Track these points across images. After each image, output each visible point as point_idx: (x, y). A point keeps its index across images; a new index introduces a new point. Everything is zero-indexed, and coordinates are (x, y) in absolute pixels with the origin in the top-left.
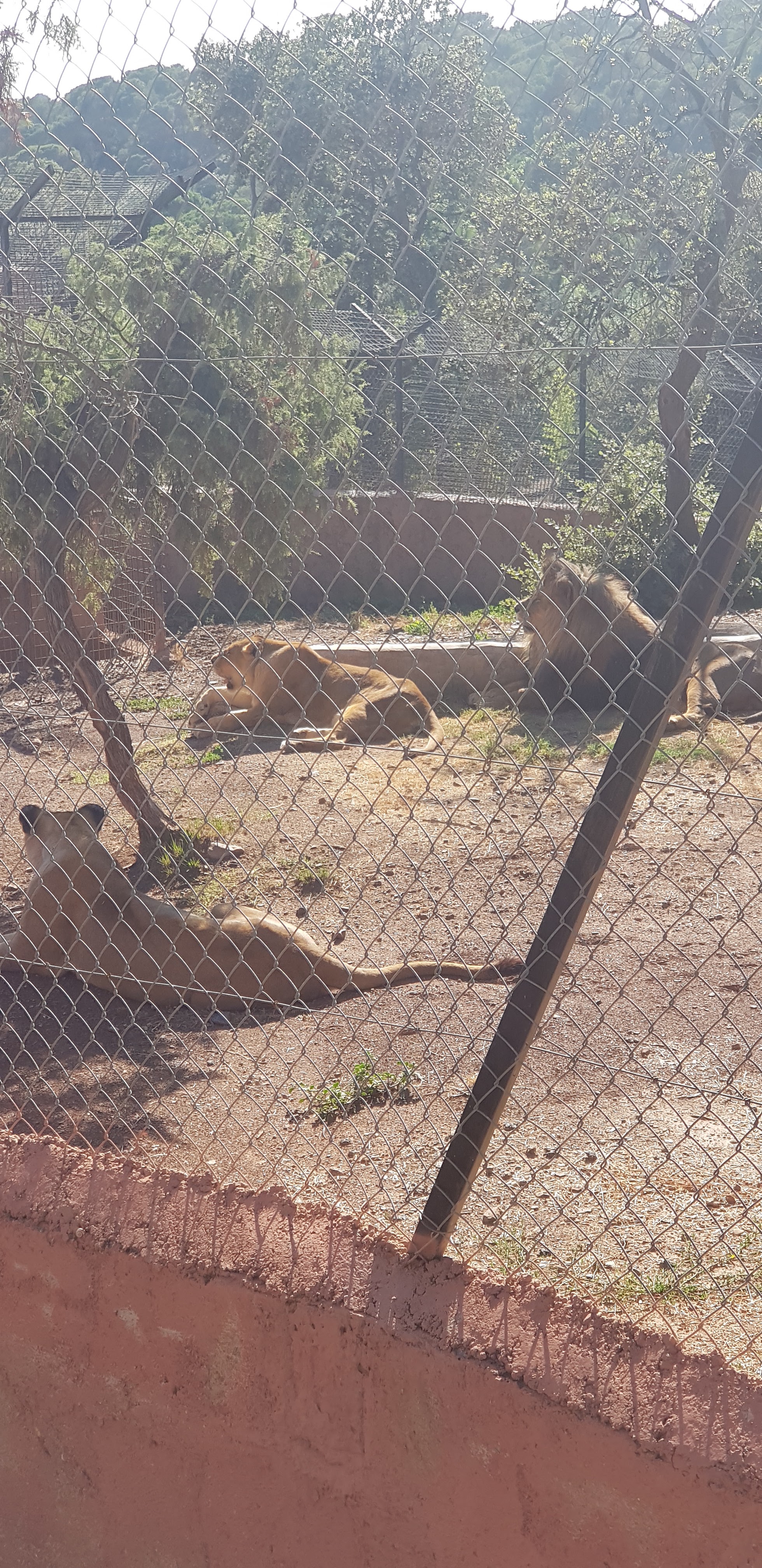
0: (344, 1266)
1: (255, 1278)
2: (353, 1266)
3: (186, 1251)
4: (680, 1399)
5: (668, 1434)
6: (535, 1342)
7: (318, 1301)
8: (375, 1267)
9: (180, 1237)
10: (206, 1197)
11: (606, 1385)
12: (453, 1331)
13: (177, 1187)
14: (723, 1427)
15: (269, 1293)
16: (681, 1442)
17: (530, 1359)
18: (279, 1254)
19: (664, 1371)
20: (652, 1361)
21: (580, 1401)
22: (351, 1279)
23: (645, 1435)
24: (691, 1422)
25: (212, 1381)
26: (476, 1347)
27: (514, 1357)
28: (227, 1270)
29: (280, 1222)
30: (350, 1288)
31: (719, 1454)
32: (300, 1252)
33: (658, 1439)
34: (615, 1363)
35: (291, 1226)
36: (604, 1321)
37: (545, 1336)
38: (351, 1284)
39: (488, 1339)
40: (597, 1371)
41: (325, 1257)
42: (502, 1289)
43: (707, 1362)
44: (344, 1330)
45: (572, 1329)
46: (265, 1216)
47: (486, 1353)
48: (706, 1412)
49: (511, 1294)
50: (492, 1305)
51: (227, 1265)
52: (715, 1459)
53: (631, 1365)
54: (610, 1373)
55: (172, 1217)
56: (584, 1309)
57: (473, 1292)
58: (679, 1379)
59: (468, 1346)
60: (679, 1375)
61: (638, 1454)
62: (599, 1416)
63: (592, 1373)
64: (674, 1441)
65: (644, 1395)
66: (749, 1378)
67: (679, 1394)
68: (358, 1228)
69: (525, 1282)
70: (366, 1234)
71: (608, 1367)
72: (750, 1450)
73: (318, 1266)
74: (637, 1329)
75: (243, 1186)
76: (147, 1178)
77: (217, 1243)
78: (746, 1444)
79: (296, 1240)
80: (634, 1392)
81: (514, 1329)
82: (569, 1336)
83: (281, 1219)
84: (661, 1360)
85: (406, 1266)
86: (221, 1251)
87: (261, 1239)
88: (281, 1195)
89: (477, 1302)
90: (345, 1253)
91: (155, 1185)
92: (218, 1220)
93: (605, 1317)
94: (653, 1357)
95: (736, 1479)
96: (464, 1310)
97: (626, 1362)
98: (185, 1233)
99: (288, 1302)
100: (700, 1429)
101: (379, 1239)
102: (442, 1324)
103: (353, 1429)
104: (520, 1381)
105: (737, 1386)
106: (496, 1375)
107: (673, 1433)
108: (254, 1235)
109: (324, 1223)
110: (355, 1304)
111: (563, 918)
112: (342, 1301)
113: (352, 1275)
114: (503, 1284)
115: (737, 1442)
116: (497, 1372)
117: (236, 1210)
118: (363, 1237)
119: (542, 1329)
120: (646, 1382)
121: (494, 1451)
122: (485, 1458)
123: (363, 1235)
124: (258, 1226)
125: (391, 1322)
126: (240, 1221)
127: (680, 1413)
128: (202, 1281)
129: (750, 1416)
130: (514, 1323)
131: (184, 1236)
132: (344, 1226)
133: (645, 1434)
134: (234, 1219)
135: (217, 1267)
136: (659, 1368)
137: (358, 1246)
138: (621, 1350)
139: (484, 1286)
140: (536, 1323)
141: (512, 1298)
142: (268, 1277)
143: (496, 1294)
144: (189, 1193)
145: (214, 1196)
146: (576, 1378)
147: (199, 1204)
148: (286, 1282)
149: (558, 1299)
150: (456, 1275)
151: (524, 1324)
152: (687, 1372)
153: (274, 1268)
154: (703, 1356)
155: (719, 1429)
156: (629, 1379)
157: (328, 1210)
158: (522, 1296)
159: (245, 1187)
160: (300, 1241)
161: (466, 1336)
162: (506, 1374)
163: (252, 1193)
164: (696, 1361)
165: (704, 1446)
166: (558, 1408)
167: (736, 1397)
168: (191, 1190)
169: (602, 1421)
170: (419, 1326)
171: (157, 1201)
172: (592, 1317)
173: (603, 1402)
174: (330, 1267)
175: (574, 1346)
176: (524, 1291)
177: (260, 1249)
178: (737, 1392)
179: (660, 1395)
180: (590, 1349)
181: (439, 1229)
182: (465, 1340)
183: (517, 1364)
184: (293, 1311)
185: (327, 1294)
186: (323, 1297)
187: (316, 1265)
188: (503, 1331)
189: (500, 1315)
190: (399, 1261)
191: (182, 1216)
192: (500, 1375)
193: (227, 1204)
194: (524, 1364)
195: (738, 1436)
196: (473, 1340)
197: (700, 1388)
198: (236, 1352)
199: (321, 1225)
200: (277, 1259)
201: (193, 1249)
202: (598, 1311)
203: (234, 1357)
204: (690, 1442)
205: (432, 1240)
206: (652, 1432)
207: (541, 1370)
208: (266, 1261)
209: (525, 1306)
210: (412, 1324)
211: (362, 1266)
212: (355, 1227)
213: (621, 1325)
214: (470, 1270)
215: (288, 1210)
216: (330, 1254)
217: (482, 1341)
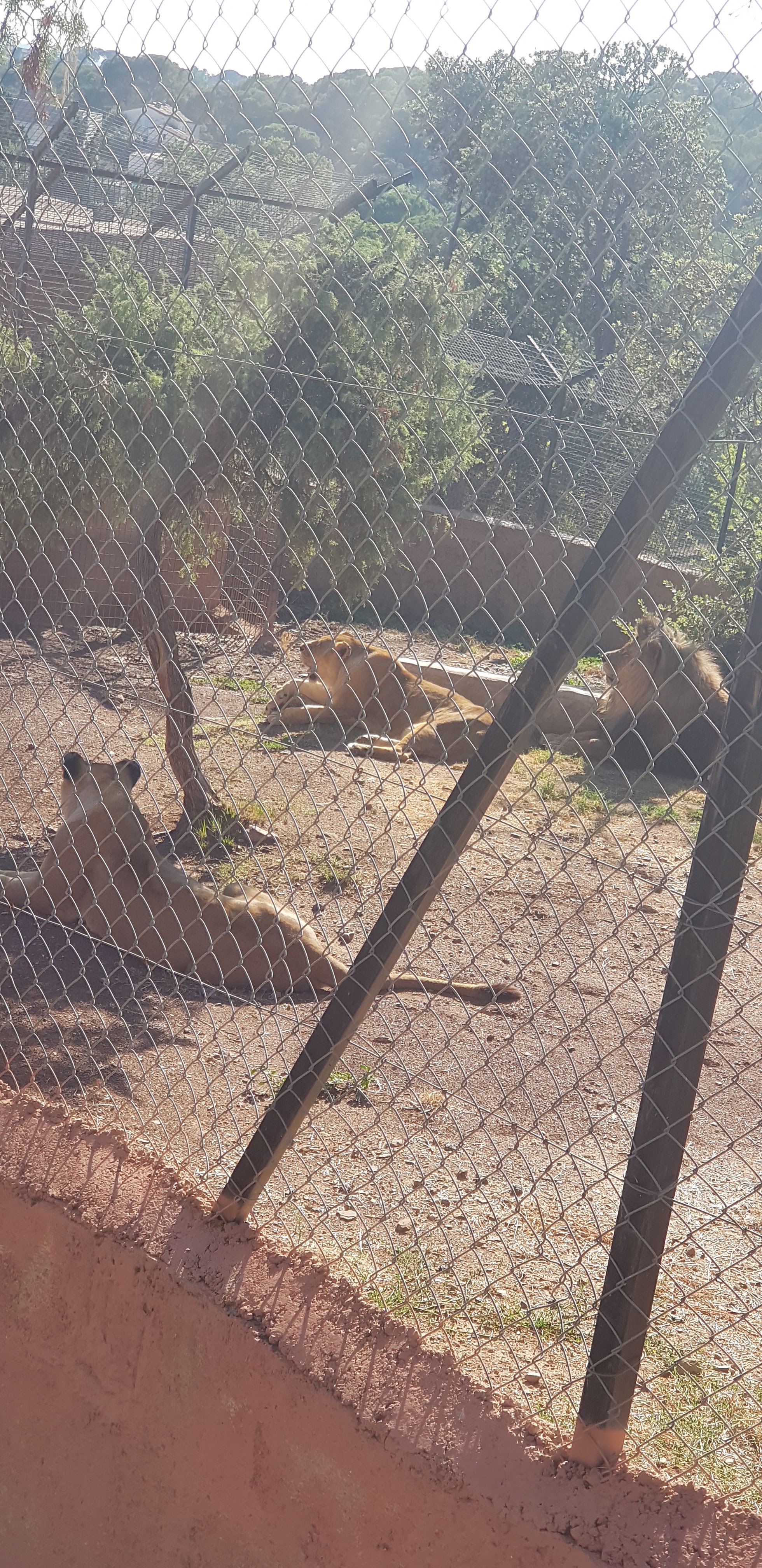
0: (153, 1213)
1: (75, 1208)
2: (161, 1214)
3: (23, 1173)
4: (407, 1389)
5: (387, 1417)
6: (297, 1313)
7: (122, 1239)
8: (180, 1218)
9: (21, 1159)
10: (54, 1128)
11: (347, 1363)
12: (230, 1289)
13: (31, 1114)
14: (436, 1421)
15: (82, 1224)
16: (396, 1427)
17: (289, 1327)
18: (101, 1190)
19: (400, 1360)
20: (393, 1350)
21: (320, 1373)
22: (156, 1225)
23: (367, 1415)
24: (409, 1410)
25: (21, 1296)
26: (245, 1307)
27: (275, 1322)
28: (53, 1196)
29: (112, 1162)
30: (153, 1234)
31: (425, 1444)
32: (120, 1192)
33: (378, 1420)
34: (361, 1345)
35: (119, 1167)
36: (363, 1306)
37: (308, 1309)
38: (155, 1229)
39: (258, 1302)
40: (343, 1349)
41: (140, 1201)
42: (283, 1260)
43: (439, 1360)
44: (138, 1270)
45: (332, 1308)
46: (100, 1154)
47: (254, 1315)
48: (426, 1404)
49: (290, 1266)
50: (271, 1272)
51: (54, 1192)
52: (421, 1447)
53: (374, 1350)
54: (354, 1353)
55: (20, 1139)
56: (349, 1291)
57: (258, 1257)
58: (411, 1371)
59: (240, 1305)
60: (412, 1367)
61: (358, 1430)
62: (333, 1390)
63: (339, 1350)
64: (390, 1425)
65: (377, 1379)
66: (471, 1381)
67: (407, 1385)
68: (177, 1181)
69: (306, 1257)
70: (180, 1188)
71: (353, 1348)
72: (453, 1445)
73: (131, 1208)
74: (389, 1318)
75: (89, 1124)
76: (8, 1101)
77: (52, 1171)
78: (451, 1439)
79: (120, 1182)
80: (370, 1375)
81: (284, 1298)
82: (328, 1313)
83: (112, 1160)
84: (401, 1350)
85: (207, 1223)
86: (52, 1179)
87: (90, 1174)
88: (119, 1139)
89: (258, 1267)
90: (158, 1200)
91: (13, 1108)
92: (59, 1150)
93: (365, 1303)
94: (394, 1346)
95: (434, 1469)
96: (245, 1272)
97: (370, 1346)
98: (26, 1156)
99: (97, 1236)
100: (416, 1419)
101: (190, 1194)
102: (223, 1281)
103: (129, 1364)
104: (276, 1345)
105: (459, 1386)
106: (256, 1336)
107: (391, 1418)
108: (85, 1169)
109: (148, 1171)
110: (153, 1247)
111: (391, 926)
112: (143, 1244)
113: (158, 1222)
114: (286, 1256)
115: (444, 1436)
116: (257, 1333)
117: (76, 1145)
118: (177, 1189)
119: (307, 1302)
120: (382, 1368)
121: (240, 1406)
122: (232, 1410)
123: (179, 1188)
124: (91, 1162)
125: (180, 1270)
126: (77, 1155)
127: (403, 1401)
128: (30, 1202)
129: (463, 1414)
130: (285, 1292)
131: (25, 1158)
132: (164, 1176)
133: (368, 1413)
134: (72, 1152)
135: (45, 1193)
136: (397, 1357)
137: (171, 1197)
138: (370, 1335)
139: (268, 1254)
140: (304, 1296)
141: (290, 1270)
142: (85, 1209)
143: (277, 1263)
144: (40, 1121)
145: (61, 1128)
146: (323, 1352)
147: (46, 1132)
148: (100, 1217)
149: (329, 1278)
150: (248, 1240)
151: (293, 1295)
152: (420, 1365)
153: (93, 1202)
154: (437, 1354)
155: (432, 1421)
156: (368, 1362)
157: (156, 1160)
158: (299, 1270)
159: (91, 1125)
160: (123, 1183)
161: (240, 1296)
162: (265, 1337)
163: (95, 1132)
164: (431, 1357)
165: (415, 1434)
166: (301, 1376)
167: (455, 1396)
168: (43, 1119)
169: (335, 1395)
170: (202, 1279)
171: (11, 1122)
172: (353, 1300)
173: (340, 1378)
174: (141, 1212)
175: (331, 1323)
176: (302, 1265)
177: (86, 1183)
178: (457, 1392)
179: (390, 1381)
180: (343, 1328)
181: (241, 1193)
182: (238, 1299)
183: (276, 1329)
184: (99, 1245)
185: (131, 1236)
186: (127, 1237)
187: (130, 1207)
188: (273, 1298)
189: (275, 1283)
190: (202, 1218)
191: (28, 1141)
192: (260, 1337)
193: (70, 1138)
194: (283, 1330)
195: (446, 1431)
196: (245, 1300)
197: (426, 1382)
198: (45, 1273)
199: (146, 1172)
200: (98, 1195)
201: (30, 1172)
202: (360, 1296)
203: (43, 1278)
204: (403, 1428)
205: (234, 1202)
206: (374, 1413)
207: (296, 1339)
208: (88, 1195)
209: (299, 1279)
210: (197, 1275)
211: (169, 1215)
212: (174, 1180)
213: (377, 1313)
214: (261, 1237)
215: (121, 1153)
216: (145, 1200)
217: (252, 1303)
